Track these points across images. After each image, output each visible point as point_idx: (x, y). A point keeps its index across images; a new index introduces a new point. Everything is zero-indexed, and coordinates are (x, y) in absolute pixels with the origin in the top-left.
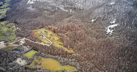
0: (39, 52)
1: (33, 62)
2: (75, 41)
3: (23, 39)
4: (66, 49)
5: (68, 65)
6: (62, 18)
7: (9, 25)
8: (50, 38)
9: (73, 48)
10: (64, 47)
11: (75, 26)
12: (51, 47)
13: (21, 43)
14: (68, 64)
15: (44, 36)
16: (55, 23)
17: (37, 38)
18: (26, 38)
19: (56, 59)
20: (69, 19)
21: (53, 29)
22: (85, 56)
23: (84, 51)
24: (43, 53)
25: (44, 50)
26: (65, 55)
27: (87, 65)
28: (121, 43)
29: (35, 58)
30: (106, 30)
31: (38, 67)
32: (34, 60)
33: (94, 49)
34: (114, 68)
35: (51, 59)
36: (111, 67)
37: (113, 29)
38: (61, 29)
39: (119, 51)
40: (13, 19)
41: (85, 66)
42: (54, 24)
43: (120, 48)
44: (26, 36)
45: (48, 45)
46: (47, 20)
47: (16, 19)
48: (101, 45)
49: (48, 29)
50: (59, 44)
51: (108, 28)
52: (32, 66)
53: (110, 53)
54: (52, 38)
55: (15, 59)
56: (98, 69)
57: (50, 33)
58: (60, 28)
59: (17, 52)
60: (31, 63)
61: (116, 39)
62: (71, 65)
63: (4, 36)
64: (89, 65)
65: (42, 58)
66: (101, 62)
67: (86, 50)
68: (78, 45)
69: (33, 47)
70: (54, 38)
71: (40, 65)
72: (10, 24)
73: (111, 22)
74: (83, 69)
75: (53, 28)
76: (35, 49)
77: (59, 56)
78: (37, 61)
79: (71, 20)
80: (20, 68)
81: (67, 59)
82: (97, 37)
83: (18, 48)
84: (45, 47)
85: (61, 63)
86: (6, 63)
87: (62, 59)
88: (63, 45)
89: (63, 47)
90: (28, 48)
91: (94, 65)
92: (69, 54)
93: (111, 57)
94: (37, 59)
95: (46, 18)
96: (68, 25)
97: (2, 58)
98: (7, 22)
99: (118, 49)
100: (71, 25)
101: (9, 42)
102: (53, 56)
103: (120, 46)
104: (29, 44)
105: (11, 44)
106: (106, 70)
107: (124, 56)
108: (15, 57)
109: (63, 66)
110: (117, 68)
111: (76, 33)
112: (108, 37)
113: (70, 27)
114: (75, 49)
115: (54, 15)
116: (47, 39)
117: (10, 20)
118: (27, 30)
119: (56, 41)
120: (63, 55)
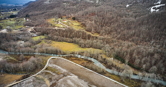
1: (39, 44)
3: (32, 28)
5: (91, 48)
6: (85, 8)
9: (99, 33)
10: (87, 31)
13: (28, 31)
18: (36, 26)
35: (66, 43)
45: (64, 29)
50: (80, 29)
51: (152, 8)
65: (53, 41)
73: (154, 4)
101: (14, 30)
109: (83, 49)
114: (103, 34)
115: (75, 6)
116: (62, 25)
117: (21, 16)
118: (39, 20)
119: (75, 26)
120: (84, 38)
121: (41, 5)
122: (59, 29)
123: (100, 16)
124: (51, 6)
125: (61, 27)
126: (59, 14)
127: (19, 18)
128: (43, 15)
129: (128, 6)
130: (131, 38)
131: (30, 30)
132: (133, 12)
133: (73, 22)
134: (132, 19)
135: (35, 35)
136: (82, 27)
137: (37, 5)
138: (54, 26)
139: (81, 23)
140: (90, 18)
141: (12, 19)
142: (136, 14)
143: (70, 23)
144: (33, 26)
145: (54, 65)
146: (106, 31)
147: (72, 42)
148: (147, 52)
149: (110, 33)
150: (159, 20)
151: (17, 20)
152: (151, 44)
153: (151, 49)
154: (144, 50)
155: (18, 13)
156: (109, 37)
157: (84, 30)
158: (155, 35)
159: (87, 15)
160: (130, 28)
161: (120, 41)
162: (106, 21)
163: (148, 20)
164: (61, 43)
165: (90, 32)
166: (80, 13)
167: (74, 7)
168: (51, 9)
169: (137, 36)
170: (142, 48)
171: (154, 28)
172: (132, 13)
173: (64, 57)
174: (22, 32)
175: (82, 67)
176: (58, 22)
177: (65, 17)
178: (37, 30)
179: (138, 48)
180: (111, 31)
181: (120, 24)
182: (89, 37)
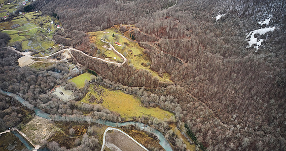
0: (100, 77)
1: (86, 97)
2: (175, 59)
3: (69, 50)
4: (155, 76)
5: (157, 108)
6: (151, 8)
7: (41, 19)
8: (122, 51)
9: (170, 74)
10: (152, 70)
11: (177, 27)
12: (124, 69)
13: (64, 57)
14: (157, 105)
15: (110, 45)
16: (136, 18)
17: (97, 49)
18: (74, 47)
19: (134, 94)
20: (165, 11)
21: (130, 31)
22: (196, 91)
23: (194, 82)
24: (107, 80)
25: (110, 73)
26: (152, 86)
27: (198, 110)
28: (278, 70)
29: (91, 89)
30: (246, 40)
31: (96, 106)
32: (89, 93)
33: (216, 79)
34: (257, 121)
35: (123, 93)
36: (250, 119)
37: (263, 37)
38: (147, 32)
39: (273, 85)
40: (50, 7)
41: (194, 111)
42: (133, 22)
43: (274, 79)
44: (74, 43)
45: (119, 65)
46: (119, 12)
47: (56, 8)
48: (233, 71)
49: (120, 30)
50: (142, 64)
51: (253, 34)
52: (85, 103)
53: (251, 89)
54: (126, 51)
55: (51, 88)
56: (220, 120)
57: (124, 39)
58: (144, 31)
59: (56, 74)
60: (82, 98)
61: (269, 59)
62: (163, 108)
63: (31, 41)
64: (201, 110)
65: (104, 89)
66: (229, 106)
67: (197, 78)
68: (181, 68)
69: (88, 67)
70: (131, 51)
71: (101, 102)
72: (44, 17)
73: (260, 23)
74: (188, 117)
75: (130, 29)
76: (91, 71)
77: (140, 89)
78: (94, 94)
79: (170, 13)
80: (61, 106)
81: (156, 95)
82: (225, 53)
83: (58, 66)
84: (113, 68)
85: (143, 102)
86: (35, 95)
87: (146, 94)
88: (149, 67)
89: (149, 71)
90: (77, 67)
91: (213, 112)
92: (161, 85)
93: (252, 97)
94: (95, 91)
95: (117, 7)
96: (164, 24)
97: (27, 84)
98: (38, 14)
99: (271, 81)
100: (168, 24)
101: (42, 54)
102: (127, 87)
103: (275, 76)
104: (81, 60)
105: (45, 58)
106: (238, 124)
107: (281, 98)
108: (52, 84)
109: (146, 109)
110: (263, 121)
111: (179, 42)
112: (250, 55)
113: (168, 29)
114: (175, 77)
116: (116, 53)
119: (135, 58)
120: (149, 86)
125: (114, 60)
129: (219, 17)
131: (68, 56)
133: (132, 45)
135: (77, 70)
136: (145, 59)
138: (104, 56)
139: (144, 50)
141: (29, 15)
144: (69, 45)
145: (112, 145)
164: (115, 93)
165: (157, 71)
173: (124, 129)
174: (55, 61)
175: (146, 149)
176: (108, 45)
177: (118, 27)
180: (187, 74)
182: (155, 85)
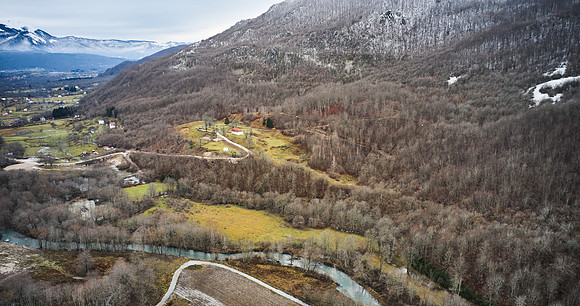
1: (145, 214)
5: (327, 230)
8: (243, 141)
9: (355, 176)
10: (313, 168)
13: (111, 164)
14: (327, 224)
15: (218, 134)
18: (137, 149)
19: (268, 208)
32: (154, 208)
35: (239, 208)
45: (235, 160)
46: (242, 96)
49: (242, 120)
50: (289, 160)
51: (537, 90)
63: (47, 148)
65: (193, 203)
67: (424, 167)
70: (263, 141)
72: (88, 121)
73: (546, 74)
84: (220, 165)
88: (305, 163)
90: (137, 176)
101: (63, 160)
102: (249, 194)
114: (368, 177)
115: (272, 82)
116: (229, 144)
117: (92, 111)
118: (151, 126)
119: (274, 150)
120: (304, 194)
121: (158, 75)
122: (219, 161)
123: (360, 116)
124: (193, 81)
125: (225, 154)
126: (220, 107)
127: (84, 117)
128: (166, 109)
129: (453, 80)
130: (467, 195)
131: (118, 162)
132: (473, 104)
133: (267, 135)
134: (470, 127)
135: (135, 180)
136: (297, 153)
137: (144, 76)
138: (201, 150)
139: (292, 139)
140: (323, 124)
141: (58, 122)
142: (483, 109)
143: (255, 139)
144: (128, 147)
145: (197, 293)
146: (379, 167)
147: (262, 207)
148: (529, 250)
149: (392, 174)
150: (562, 131)
151: (76, 125)
152: (542, 218)
153: (543, 239)
154: (518, 241)
155: (82, 101)
156: (391, 191)
157: (303, 165)
158: (553, 187)
159: (315, 112)
160: (462, 161)
161: (432, 205)
162: (378, 134)
163: (525, 133)
164: (222, 208)
165: (325, 170)
166: (291, 103)
167: (269, 83)
168: (193, 91)
169: (490, 188)
170: (508, 232)
171: (550, 160)
172: (468, 106)
173: (232, 264)
174: (90, 168)
175: (296, 300)
176: (214, 135)
177: (238, 117)
178: (141, 163)
179: (495, 232)
180: (399, 168)
181: (427, 145)
182: (319, 191)
